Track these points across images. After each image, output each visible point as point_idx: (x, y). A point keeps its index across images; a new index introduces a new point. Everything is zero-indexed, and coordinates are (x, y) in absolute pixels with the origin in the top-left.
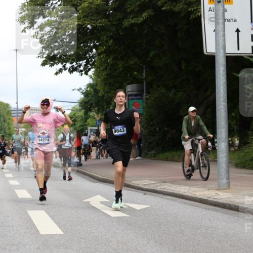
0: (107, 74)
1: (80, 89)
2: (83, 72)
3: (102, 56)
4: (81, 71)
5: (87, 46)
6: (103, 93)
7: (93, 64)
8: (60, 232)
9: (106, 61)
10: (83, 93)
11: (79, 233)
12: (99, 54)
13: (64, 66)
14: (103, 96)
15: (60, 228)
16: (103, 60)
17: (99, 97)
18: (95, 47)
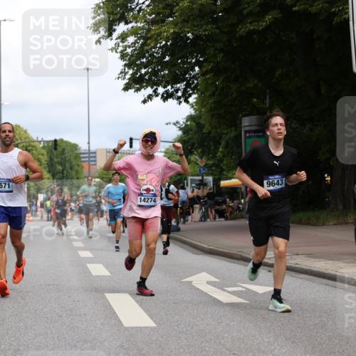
0: (214, 103)
1: (177, 122)
2: (182, 99)
3: (208, 76)
4: (179, 98)
5: (187, 63)
6: (210, 129)
7: (196, 87)
8: (151, 324)
9: (215, 83)
10: (181, 129)
11: (178, 326)
12: (203, 74)
13: (155, 91)
14: (210, 133)
15: (152, 318)
16: (209, 82)
17: (204, 133)
18: (198, 63)
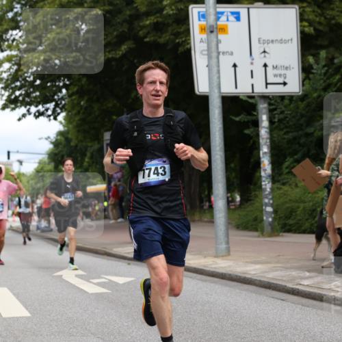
0: (80, 120)
1: (49, 137)
2: (52, 117)
3: (74, 97)
4: (49, 116)
5: (55, 86)
6: (76, 142)
7: (64, 106)
8: (27, 314)
9: (79, 103)
10: (52, 143)
11: (49, 315)
12: (70, 96)
13: (28, 111)
14: (76, 146)
15: (27, 309)
16: (75, 102)
17: (72, 147)
18: (65, 86)
